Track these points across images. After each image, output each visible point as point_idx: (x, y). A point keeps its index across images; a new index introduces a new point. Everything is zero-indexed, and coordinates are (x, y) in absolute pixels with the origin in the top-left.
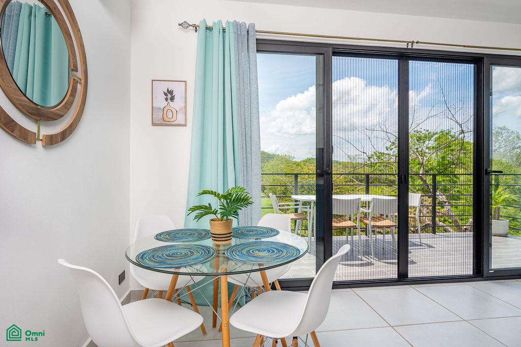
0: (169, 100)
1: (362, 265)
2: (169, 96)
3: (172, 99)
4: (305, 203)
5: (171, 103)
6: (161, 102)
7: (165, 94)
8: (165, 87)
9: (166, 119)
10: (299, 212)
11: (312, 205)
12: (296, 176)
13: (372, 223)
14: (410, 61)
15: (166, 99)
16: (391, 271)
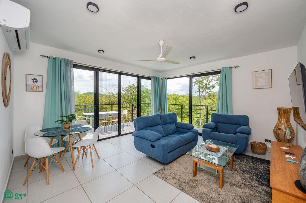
0: (35, 82)
1: (109, 134)
2: (35, 81)
3: (36, 82)
4: (90, 116)
5: (36, 83)
6: (30, 82)
7: (33, 80)
8: (33, 77)
9: (33, 89)
10: (86, 119)
11: (92, 116)
12: (85, 106)
13: (112, 121)
14: (122, 75)
15: (33, 82)
16: (117, 134)
